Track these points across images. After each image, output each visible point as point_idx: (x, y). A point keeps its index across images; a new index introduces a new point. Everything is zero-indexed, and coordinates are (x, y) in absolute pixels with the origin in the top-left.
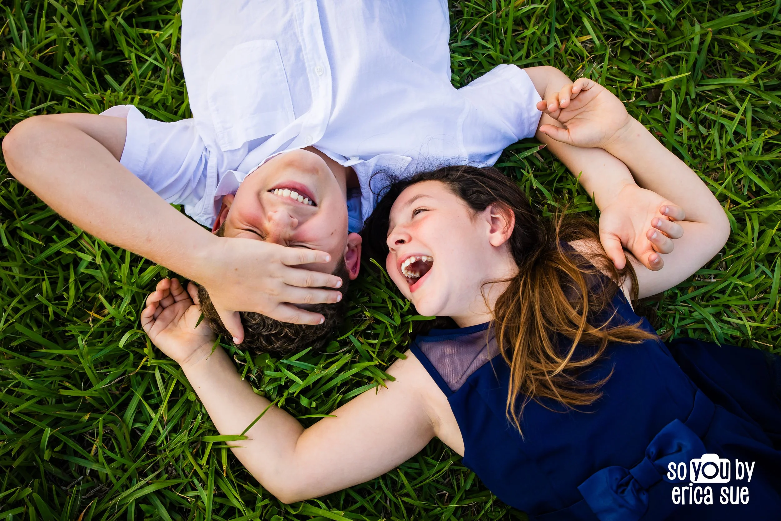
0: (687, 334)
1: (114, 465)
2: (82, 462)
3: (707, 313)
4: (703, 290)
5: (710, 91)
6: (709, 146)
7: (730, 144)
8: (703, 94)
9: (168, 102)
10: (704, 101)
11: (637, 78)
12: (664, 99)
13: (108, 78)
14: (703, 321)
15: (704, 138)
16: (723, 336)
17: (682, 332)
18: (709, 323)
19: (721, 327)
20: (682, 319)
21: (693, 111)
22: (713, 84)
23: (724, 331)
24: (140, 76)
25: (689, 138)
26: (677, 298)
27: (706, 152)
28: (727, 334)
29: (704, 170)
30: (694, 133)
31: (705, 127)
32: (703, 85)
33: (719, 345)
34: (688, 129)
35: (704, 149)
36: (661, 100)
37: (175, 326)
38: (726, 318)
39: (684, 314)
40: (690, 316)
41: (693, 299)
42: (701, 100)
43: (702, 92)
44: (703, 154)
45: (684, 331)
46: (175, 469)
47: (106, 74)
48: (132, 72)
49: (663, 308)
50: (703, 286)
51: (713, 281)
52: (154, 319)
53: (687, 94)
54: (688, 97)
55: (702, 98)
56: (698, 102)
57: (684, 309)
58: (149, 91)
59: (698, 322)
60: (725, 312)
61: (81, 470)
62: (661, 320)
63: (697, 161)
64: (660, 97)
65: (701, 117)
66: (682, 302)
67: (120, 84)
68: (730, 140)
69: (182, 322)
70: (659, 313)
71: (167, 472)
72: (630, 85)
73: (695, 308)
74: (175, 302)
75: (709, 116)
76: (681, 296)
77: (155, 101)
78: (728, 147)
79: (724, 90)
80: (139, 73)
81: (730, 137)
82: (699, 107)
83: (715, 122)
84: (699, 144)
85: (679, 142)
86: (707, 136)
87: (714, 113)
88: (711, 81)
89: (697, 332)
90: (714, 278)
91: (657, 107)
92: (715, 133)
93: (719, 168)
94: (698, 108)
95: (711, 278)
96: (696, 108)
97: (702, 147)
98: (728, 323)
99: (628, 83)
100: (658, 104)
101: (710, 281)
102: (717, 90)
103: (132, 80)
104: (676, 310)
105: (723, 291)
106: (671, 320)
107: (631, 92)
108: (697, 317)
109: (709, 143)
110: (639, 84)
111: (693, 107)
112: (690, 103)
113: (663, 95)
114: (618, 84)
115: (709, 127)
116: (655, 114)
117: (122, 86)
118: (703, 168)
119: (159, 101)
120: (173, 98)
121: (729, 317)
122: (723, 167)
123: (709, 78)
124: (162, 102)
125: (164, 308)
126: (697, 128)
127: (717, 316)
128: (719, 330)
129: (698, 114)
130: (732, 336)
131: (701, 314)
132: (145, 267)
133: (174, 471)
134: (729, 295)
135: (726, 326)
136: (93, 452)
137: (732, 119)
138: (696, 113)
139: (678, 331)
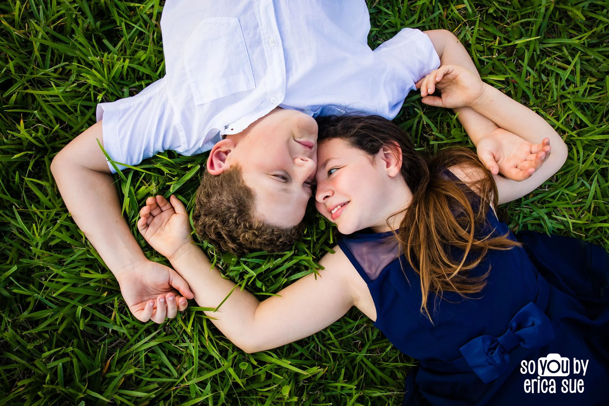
0: (527, 227)
1: (128, 326)
2: (106, 325)
3: (542, 212)
4: (540, 196)
5: (550, 48)
6: (548, 89)
7: (563, 89)
8: (545, 50)
9: (152, 59)
10: (545, 56)
11: (498, 38)
12: (517, 53)
13: (106, 42)
14: (539, 218)
15: (544, 84)
16: (552, 229)
17: (524, 226)
18: (544, 220)
19: (551, 223)
20: (524, 217)
21: (538, 64)
22: (553, 43)
23: (553, 225)
24: (129, 39)
25: (534, 83)
26: (521, 202)
27: (546, 94)
28: (554, 228)
29: (543, 107)
30: (537, 80)
31: (545, 75)
32: (544, 43)
33: (549, 236)
34: (534, 77)
35: (544, 92)
36: (515, 55)
37: (162, 230)
38: (554, 216)
39: (526, 214)
40: (530, 215)
41: (532, 202)
42: (543, 55)
43: (544, 48)
44: (543, 96)
45: (525, 226)
46: (170, 328)
47: (104, 38)
48: (123, 37)
49: (512, 209)
50: (540, 194)
51: (546, 190)
52: (147, 225)
53: (534, 50)
54: (535, 53)
55: (545, 53)
56: (541, 56)
57: (526, 210)
58: (136, 51)
59: (535, 219)
60: (554, 211)
61: (106, 330)
62: (510, 217)
63: (539, 101)
64: (514, 53)
65: (543, 68)
66: (525, 205)
67: (115, 46)
68: (563, 85)
69: (167, 227)
70: (509, 212)
71: (165, 330)
72: (493, 43)
73: (535, 209)
74: (162, 211)
75: (548, 67)
76: (524, 201)
77: (142, 59)
78: (561, 91)
79: (560, 47)
80: (128, 37)
81: (563, 83)
82: (542, 60)
83: (552, 71)
84: (540, 87)
85: (527, 87)
86: (546, 82)
87: (551, 64)
88: (551, 41)
89: (534, 226)
90: (548, 188)
91: (511, 60)
92: (552, 80)
93: (554, 106)
94: (541, 62)
95: (545, 188)
96: (540, 61)
97: (543, 90)
98: (556, 219)
99: (492, 42)
100: (512, 58)
101: (544, 190)
102: (555, 47)
103: (123, 43)
104: (521, 211)
105: (553, 197)
106: (517, 217)
107: (493, 48)
108: (534, 216)
109: (548, 87)
110: (500, 43)
111: (538, 60)
112: (535, 57)
113: (516, 51)
114: (485, 43)
115: (548, 75)
116: (510, 65)
117: (116, 48)
118: (542, 106)
119: (144, 60)
120: (155, 57)
121: (556, 215)
122: (557, 106)
123: (549, 38)
124: (147, 60)
125: (154, 217)
126: (540, 76)
127: (549, 214)
128: (550, 225)
129: (541, 66)
130: (558, 229)
131: (538, 214)
132: (141, 185)
133: (170, 330)
134: (558, 200)
135: (554, 222)
136: (113, 318)
137: (565, 69)
138: (540, 65)
139: (521, 226)
